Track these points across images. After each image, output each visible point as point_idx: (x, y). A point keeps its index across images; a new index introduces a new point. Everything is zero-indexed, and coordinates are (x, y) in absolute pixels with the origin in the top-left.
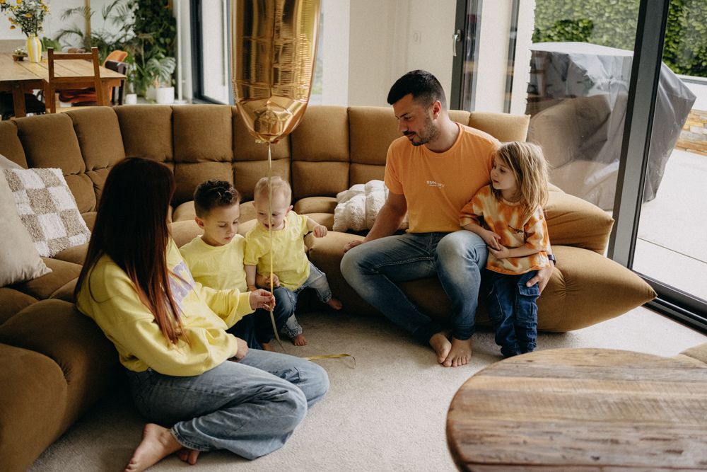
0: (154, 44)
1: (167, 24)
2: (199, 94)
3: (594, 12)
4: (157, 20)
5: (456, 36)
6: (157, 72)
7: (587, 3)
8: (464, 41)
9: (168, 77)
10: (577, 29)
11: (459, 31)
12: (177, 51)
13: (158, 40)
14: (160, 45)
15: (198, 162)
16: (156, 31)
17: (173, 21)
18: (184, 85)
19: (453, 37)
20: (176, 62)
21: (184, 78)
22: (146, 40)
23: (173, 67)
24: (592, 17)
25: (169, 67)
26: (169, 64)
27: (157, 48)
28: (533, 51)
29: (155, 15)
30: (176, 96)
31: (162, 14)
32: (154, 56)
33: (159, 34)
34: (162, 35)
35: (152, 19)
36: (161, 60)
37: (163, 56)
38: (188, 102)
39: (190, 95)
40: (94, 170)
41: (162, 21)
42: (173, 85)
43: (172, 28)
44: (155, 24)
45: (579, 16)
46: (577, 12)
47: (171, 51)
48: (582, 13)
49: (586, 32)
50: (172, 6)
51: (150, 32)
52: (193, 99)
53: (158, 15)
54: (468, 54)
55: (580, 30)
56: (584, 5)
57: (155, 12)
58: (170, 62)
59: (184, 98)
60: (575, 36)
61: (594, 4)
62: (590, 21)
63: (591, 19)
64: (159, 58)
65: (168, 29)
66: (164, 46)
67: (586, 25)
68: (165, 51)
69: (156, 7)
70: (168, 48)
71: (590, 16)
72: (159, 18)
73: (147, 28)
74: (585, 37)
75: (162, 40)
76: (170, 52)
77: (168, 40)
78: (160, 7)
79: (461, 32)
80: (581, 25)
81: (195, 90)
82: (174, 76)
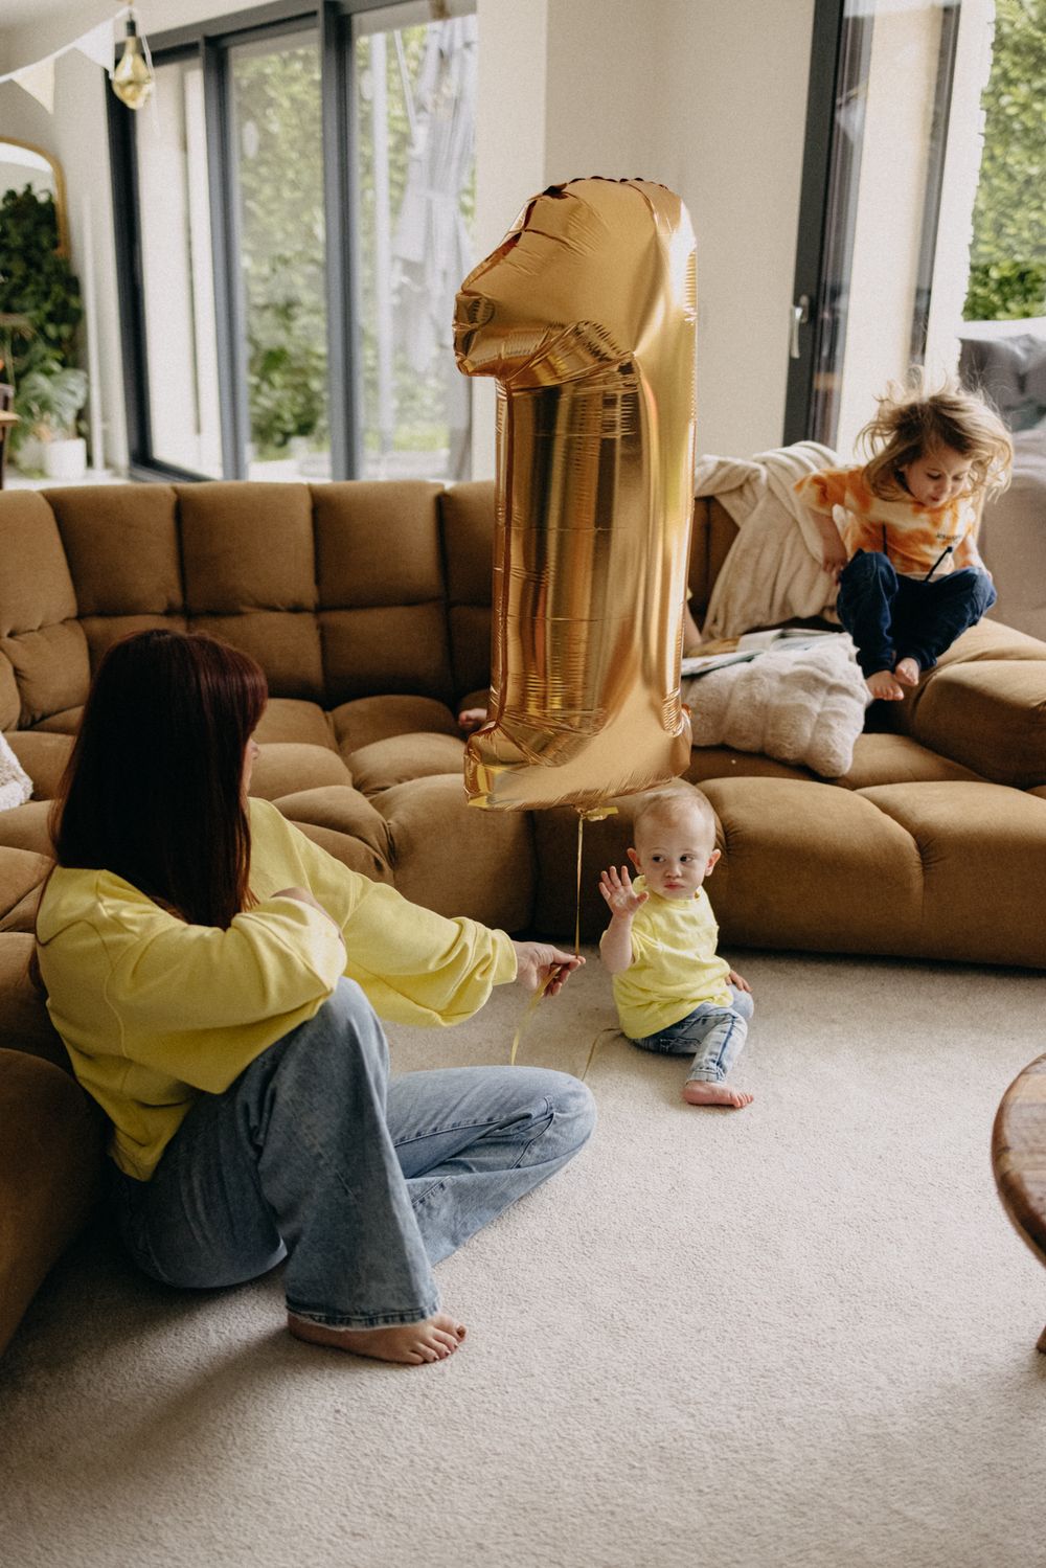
0: (35, 339)
1: (63, 294)
2: (142, 455)
3: (1024, 242)
4: (37, 283)
5: (799, 312)
6: (45, 406)
7: (1009, 223)
8: (816, 322)
9: (69, 416)
10: (985, 285)
11: (804, 300)
12: (86, 354)
13: (41, 330)
14: (48, 341)
15: (240, 614)
16: (37, 307)
17: (73, 285)
18: (106, 435)
19: (792, 313)
20: (88, 381)
21: (105, 418)
22: (15, 330)
23: (81, 393)
24: (1021, 253)
25: (73, 393)
26: (72, 387)
27: (40, 348)
28: (963, 342)
29: (33, 271)
30: (89, 461)
31: (47, 268)
32: (36, 368)
33: (43, 315)
34: (51, 318)
35: (26, 279)
36: (53, 378)
37: (56, 367)
38: (117, 474)
39: (122, 456)
40: (11, 635)
41: (48, 284)
42: (80, 434)
43: (73, 302)
44: (33, 293)
45: (990, 254)
46: (986, 243)
47: (72, 355)
48: (997, 246)
49: (1006, 289)
50: (69, 248)
51: (23, 310)
52: (130, 468)
53: (39, 270)
54: (825, 353)
55: (993, 285)
56: (1002, 226)
57: (33, 264)
58: (73, 380)
59: (108, 465)
60: (980, 301)
61: (1025, 225)
62: (1016, 265)
63: (1019, 258)
64: (48, 373)
65: (65, 304)
66: (57, 343)
67: (1007, 273)
68: (59, 355)
69: (34, 252)
70: (65, 346)
71: (1015, 253)
72: (41, 278)
73: (16, 302)
74: (1005, 300)
75: (51, 330)
76: (70, 358)
77: (65, 330)
78: (43, 251)
79: (811, 300)
80: (994, 274)
81: (135, 447)
82: (82, 415)
